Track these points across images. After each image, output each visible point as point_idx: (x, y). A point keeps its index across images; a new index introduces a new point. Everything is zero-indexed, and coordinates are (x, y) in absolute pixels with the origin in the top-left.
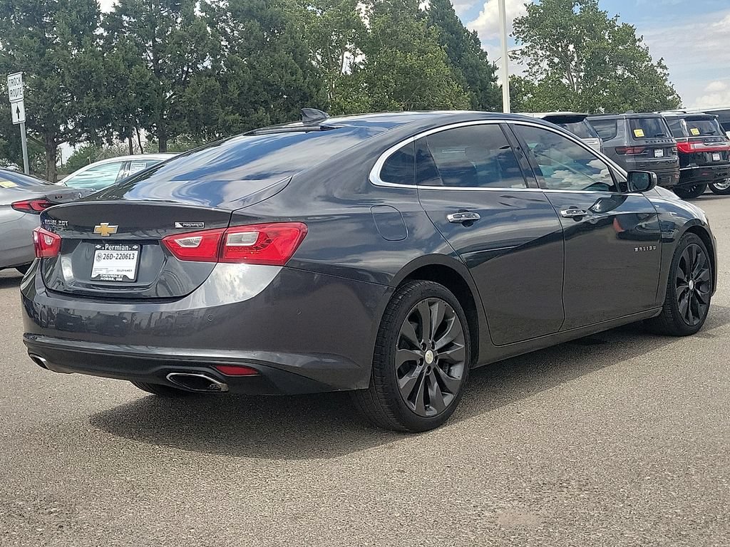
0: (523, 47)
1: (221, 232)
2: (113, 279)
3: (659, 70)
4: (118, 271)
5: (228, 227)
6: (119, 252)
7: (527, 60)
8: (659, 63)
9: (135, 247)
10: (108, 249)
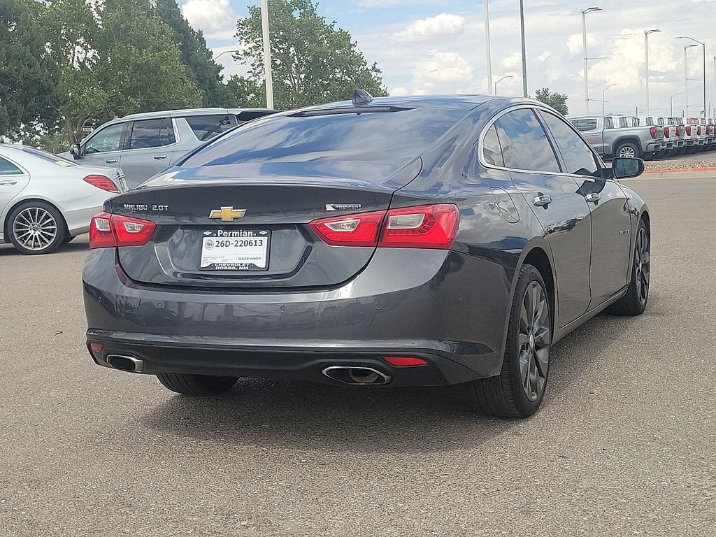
0: (246, 48)
1: (380, 214)
2: (234, 268)
3: (373, 74)
4: (239, 259)
5: (389, 209)
6: (239, 239)
7: (251, 60)
8: (374, 68)
9: (263, 233)
10: (222, 236)
